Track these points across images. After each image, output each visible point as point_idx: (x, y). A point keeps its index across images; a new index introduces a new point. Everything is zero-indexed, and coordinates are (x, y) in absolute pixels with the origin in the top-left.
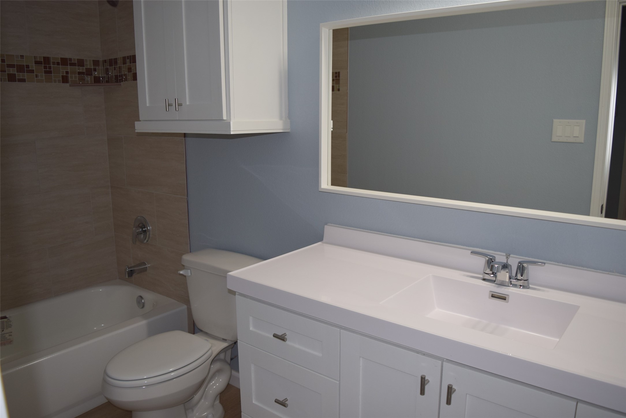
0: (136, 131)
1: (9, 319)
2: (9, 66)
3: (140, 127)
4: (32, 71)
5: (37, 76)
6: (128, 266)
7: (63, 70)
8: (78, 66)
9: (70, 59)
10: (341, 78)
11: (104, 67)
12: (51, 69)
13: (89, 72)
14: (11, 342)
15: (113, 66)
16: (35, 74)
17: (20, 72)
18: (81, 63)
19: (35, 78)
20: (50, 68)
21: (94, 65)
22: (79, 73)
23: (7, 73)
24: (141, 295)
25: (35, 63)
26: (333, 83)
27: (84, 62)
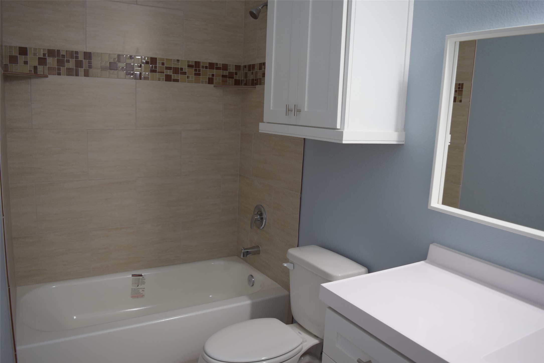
0: (259, 131)
1: (144, 277)
2: (167, 68)
3: (263, 128)
4: (185, 73)
5: (188, 77)
6: (244, 248)
7: (209, 72)
8: (222, 70)
9: (217, 64)
10: (464, 89)
11: (244, 71)
12: (200, 72)
13: (231, 76)
14: (143, 296)
15: (251, 71)
16: (187, 75)
17: (175, 74)
18: (225, 67)
19: (187, 79)
20: (199, 70)
21: (236, 69)
22: (223, 76)
23: (165, 74)
24: (252, 275)
25: (188, 67)
26: (455, 94)
27: (228, 67)
